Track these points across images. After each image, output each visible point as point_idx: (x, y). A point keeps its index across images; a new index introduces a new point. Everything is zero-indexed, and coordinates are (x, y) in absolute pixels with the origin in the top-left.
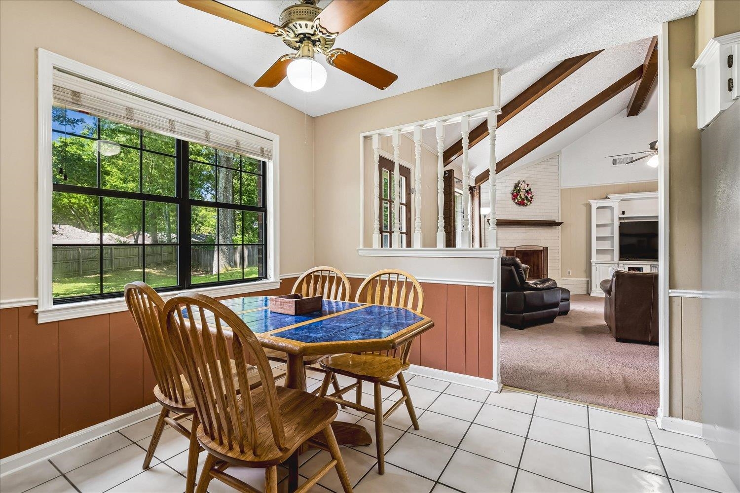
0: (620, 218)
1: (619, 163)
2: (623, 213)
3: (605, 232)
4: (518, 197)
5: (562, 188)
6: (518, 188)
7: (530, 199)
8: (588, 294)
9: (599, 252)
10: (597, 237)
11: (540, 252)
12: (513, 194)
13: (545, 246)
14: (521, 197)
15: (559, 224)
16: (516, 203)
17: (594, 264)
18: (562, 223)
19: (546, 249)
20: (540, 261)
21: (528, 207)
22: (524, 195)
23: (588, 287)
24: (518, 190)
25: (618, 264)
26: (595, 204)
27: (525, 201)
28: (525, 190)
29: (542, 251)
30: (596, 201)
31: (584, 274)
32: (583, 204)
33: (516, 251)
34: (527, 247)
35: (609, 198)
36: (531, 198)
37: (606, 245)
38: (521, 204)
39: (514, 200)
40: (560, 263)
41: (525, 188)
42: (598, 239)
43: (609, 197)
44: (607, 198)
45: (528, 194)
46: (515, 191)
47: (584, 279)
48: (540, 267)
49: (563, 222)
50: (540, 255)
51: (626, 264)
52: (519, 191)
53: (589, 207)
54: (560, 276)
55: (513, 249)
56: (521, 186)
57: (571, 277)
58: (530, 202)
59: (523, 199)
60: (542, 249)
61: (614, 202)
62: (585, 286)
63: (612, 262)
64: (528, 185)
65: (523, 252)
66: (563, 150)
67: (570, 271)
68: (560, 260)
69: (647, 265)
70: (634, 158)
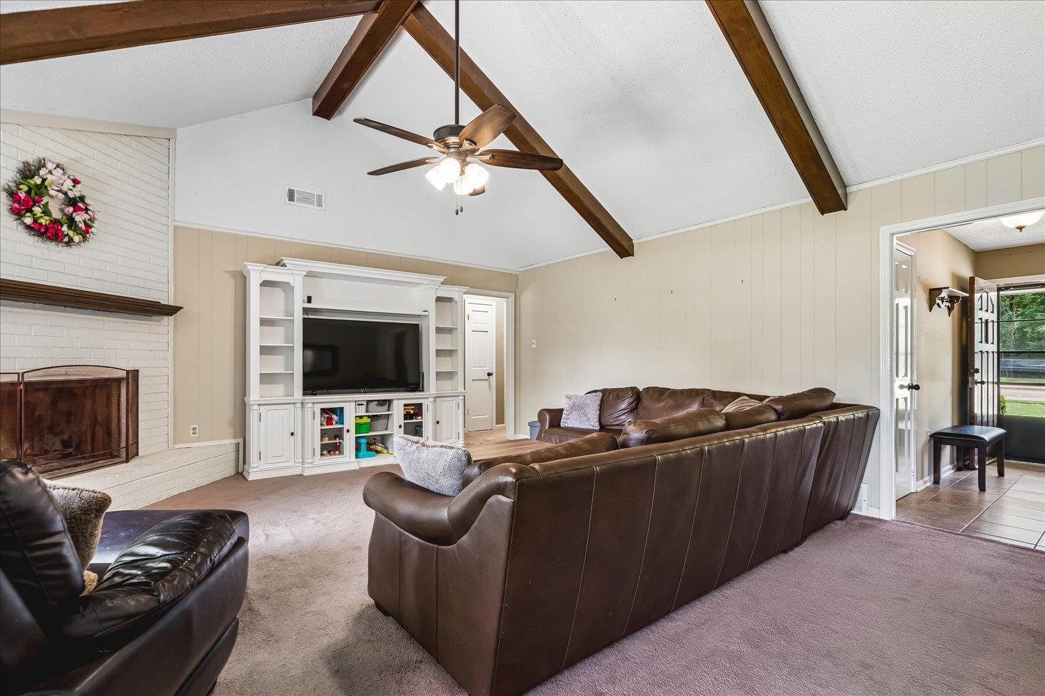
0: (306, 310)
1: (300, 200)
2: (309, 300)
3: (276, 338)
4: (37, 210)
5: (176, 224)
6: (38, 181)
7: (82, 225)
8: (240, 475)
9: (266, 378)
10: (261, 347)
11: (114, 385)
12: (12, 194)
13: (131, 366)
14: (46, 212)
15: (171, 310)
16: (28, 227)
17: (255, 407)
18: (178, 309)
19: (133, 375)
20: (114, 406)
21: (74, 250)
22: (62, 210)
23: (237, 459)
24: (38, 187)
25: (302, 403)
26: (257, 274)
27: (65, 228)
28: (66, 194)
29: (119, 380)
30: (260, 267)
31: (230, 431)
32: (227, 272)
33: (27, 384)
34: (71, 369)
35: (284, 265)
36: (88, 226)
37: (276, 365)
38: (50, 232)
39: (18, 213)
40: (170, 410)
41: (65, 188)
42: (264, 350)
43: (285, 261)
44: (279, 264)
45: (77, 209)
46: (25, 188)
47: (229, 442)
48: (114, 426)
49: (180, 308)
50: (114, 393)
51: (317, 403)
52: (42, 189)
53: (242, 279)
54: (171, 441)
55: (14, 378)
56: (49, 177)
57: (198, 440)
58: (85, 233)
59: (57, 222)
60: (123, 374)
61: (293, 274)
62: (233, 456)
63: (289, 399)
64: (76, 182)
65: (55, 386)
66: (179, 131)
67: (197, 426)
68: (171, 403)
69: (350, 401)
70: (323, 197)
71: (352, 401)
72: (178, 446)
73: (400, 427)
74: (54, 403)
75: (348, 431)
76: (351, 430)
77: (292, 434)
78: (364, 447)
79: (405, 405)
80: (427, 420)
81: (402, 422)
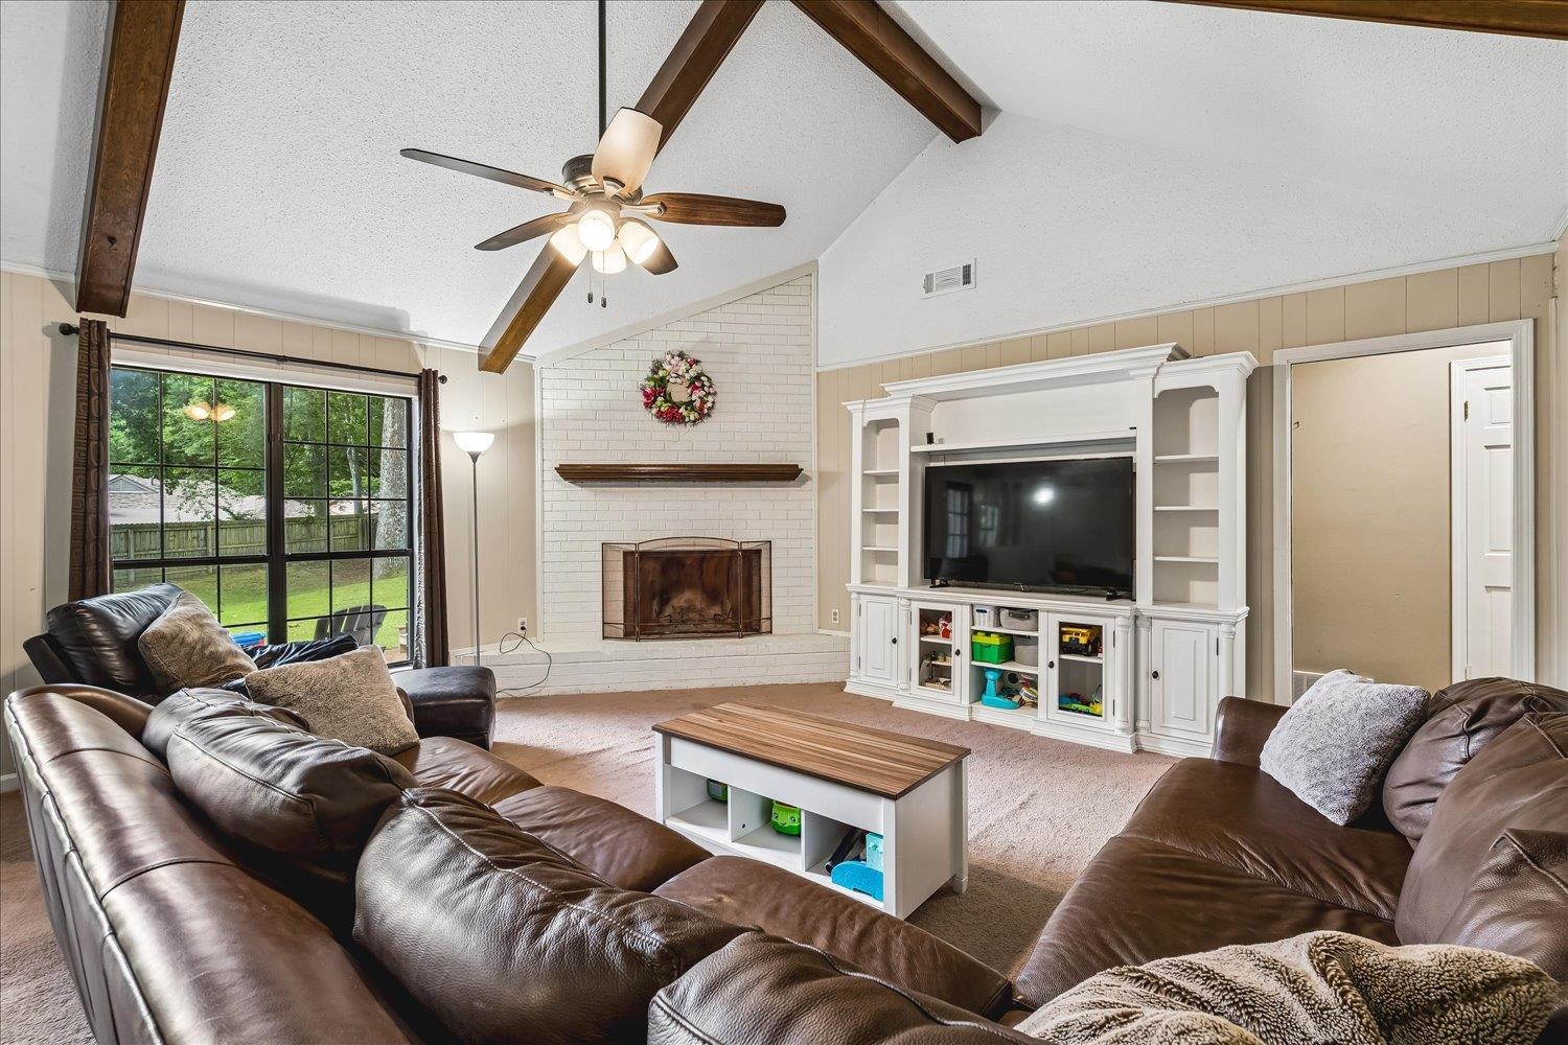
2: (930, 438)
3: (882, 500)
4: (660, 400)
5: (820, 370)
6: (661, 373)
7: (697, 403)
10: (864, 514)
12: (644, 392)
13: (763, 537)
14: (667, 399)
16: (655, 417)
17: (854, 596)
18: (795, 469)
24: (661, 379)
26: (860, 415)
27: (682, 410)
28: (684, 377)
29: (732, 552)
30: (863, 404)
33: (641, 553)
35: (886, 395)
36: (703, 402)
38: (667, 418)
39: (648, 407)
40: (815, 588)
45: (694, 389)
46: (652, 383)
49: (800, 469)
51: (914, 600)
52: (663, 381)
54: (816, 623)
57: (839, 628)
58: (700, 410)
59: (676, 406)
60: (735, 546)
63: (890, 590)
64: (694, 363)
65: (665, 556)
66: (821, 260)
67: (837, 611)
68: (815, 579)
69: (961, 604)
70: (972, 268)
71: (966, 604)
72: (821, 631)
73: (1051, 665)
74: (664, 572)
75: (958, 653)
76: (962, 652)
77: (894, 641)
78: (991, 686)
79: (1062, 625)
80: (1113, 662)
81: (1054, 656)
